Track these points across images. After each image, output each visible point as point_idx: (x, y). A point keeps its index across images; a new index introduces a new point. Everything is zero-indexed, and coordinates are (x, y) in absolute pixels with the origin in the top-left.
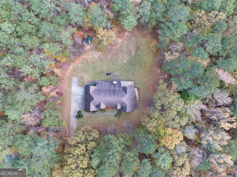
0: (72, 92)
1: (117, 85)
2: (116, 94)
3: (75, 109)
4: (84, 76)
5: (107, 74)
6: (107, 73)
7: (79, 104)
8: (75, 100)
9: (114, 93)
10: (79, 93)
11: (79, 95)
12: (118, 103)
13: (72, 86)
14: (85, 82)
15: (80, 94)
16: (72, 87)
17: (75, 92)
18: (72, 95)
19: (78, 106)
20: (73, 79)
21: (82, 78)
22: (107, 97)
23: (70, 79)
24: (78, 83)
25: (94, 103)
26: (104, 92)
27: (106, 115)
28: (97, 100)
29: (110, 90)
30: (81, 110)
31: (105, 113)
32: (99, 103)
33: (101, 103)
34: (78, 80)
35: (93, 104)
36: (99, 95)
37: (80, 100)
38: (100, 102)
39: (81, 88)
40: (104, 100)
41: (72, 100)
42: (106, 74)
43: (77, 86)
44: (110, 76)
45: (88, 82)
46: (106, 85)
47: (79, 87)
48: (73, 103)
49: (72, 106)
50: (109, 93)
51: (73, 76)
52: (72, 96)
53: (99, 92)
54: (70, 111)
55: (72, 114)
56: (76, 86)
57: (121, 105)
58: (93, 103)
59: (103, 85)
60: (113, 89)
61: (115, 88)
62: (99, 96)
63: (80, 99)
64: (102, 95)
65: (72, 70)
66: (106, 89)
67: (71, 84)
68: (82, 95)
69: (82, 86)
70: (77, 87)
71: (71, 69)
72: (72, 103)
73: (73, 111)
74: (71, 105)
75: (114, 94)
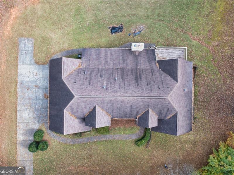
0: (20, 79)
1: (144, 54)
2: (144, 81)
3: (27, 124)
4: (51, 35)
5: (114, 30)
6: (112, 26)
7: (37, 110)
8: (27, 101)
9: (137, 79)
10: (38, 82)
11: (37, 86)
12: (150, 110)
13: (19, 63)
14: (53, 50)
15: (40, 85)
16: (19, 67)
17: (27, 79)
18: (18, 87)
19: (35, 116)
20: (23, 45)
21: (45, 40)
22: (117, 92)
23: (15, 46)
24: (35, 56)
25: (75, 110)
26: (107, 76)
27: (111, 141)
28: (84, 102)
29: (122, 70)
30: (44, 129)
31: (110, 136)
32: (92, 108)
33: (98, 109)
34: (34, 47)
35: (73, 113)
36: (90, 84)
37: (40, 101)
38: (95, 108)
39: (44, 69)
40: (107, 100)
41: (19, 100)
42: (109, 30)
43: (33, 62)
44: (120, 33)
45: (60, 51)
46: (111, 54)
47: (37, 67)
48: (23, 108)
49: (21, 117)
50: (122, 77)
51: (22, 36)
52: (19, 90)
53: (91, 74)
54: (16, 131)
55: (20, 137)
56: (30, 64)
57: (160, 113)
58: (72, 109)
59: (103, 55)
60: (133, 67)
61: (137, 65)
62: (90, 87)
63: (41, 96)
64: (99, 85)
65: (18, 21)
66: (111, 66)
67: (16, 58)
68: (46, 88)
69: (44, 63)
70: (32, 66)
71: (16, 18)
72: (18, 108)
73: (21, 132)
74: (18, 114)
75: (137, 81)
